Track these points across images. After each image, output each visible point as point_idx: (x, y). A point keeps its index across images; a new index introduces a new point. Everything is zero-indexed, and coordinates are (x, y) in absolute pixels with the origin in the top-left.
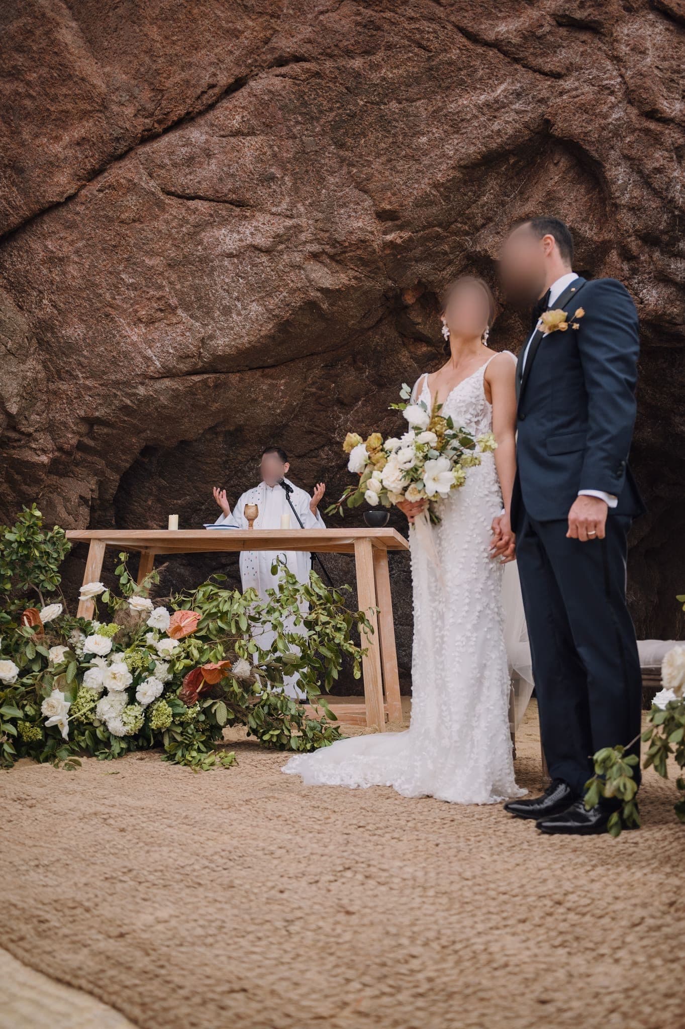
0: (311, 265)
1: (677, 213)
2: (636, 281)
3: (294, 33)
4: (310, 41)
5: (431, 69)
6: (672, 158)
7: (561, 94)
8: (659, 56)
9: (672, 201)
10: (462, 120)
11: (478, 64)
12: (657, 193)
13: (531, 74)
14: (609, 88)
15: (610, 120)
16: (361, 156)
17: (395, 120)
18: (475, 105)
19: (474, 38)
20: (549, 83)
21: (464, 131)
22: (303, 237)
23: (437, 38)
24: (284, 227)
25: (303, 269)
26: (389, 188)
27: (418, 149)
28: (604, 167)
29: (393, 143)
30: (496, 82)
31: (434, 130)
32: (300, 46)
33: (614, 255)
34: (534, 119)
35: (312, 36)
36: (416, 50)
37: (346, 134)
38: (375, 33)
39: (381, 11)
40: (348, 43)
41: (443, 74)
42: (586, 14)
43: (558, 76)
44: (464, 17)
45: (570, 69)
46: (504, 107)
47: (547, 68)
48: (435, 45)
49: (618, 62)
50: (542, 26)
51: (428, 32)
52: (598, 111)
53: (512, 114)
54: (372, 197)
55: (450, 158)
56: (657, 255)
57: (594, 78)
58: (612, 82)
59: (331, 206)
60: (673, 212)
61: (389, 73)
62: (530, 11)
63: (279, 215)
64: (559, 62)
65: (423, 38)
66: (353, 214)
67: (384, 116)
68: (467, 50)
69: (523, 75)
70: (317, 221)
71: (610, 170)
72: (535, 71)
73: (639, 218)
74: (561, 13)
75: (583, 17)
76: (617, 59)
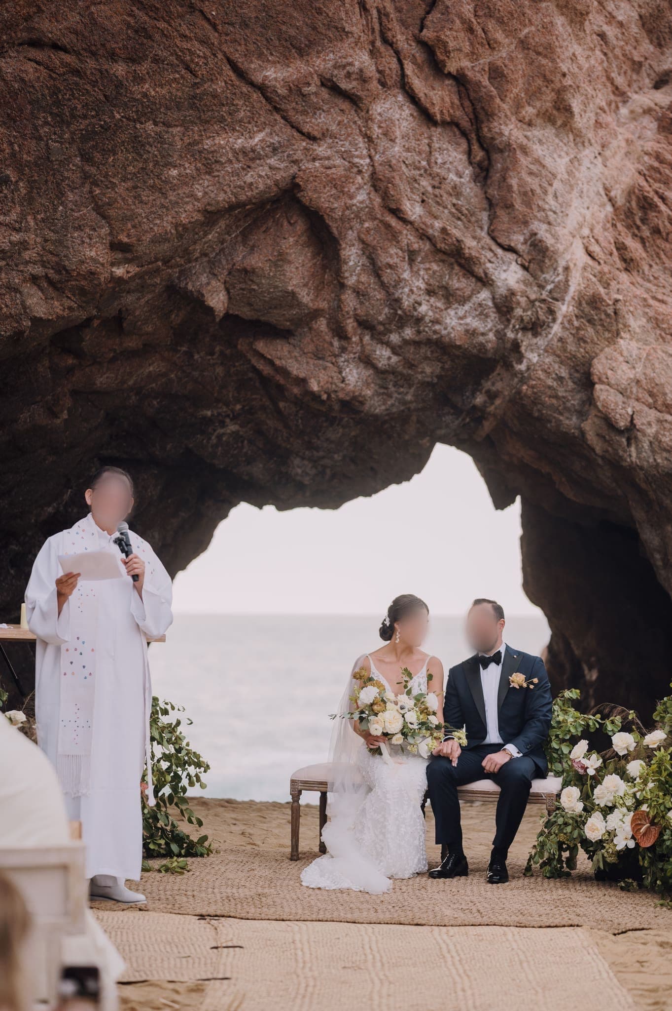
0: (28, 289)
1: (399, 312)
2: (343, 359)
3: (60, 18)
4: (76, 33)
5: (194, 97)
6: (404, 258)
7: (314, 160)
8: (404, 146)
9: (398, 301)
10: (217, 162)
11: (241, 103)
12: (383, 285)
13: (289, 130)
14: (358, 167)
15: (355, 201)
16: (106, 176)
17: (149, 143)
18: (231, 149)
19: (241, 74)
20: (304, 144)
21: (216, 174)
22: (26, 255)
23: (206, 64)
24: (10, 242)
25: (20, 293)
26: (131, 218)
27: (166, 182)
28: (340, 245)
29: (142, 168)
30: (255, 129)
31: (187, 165)
32: (64, 35)
33: (322, 324)
34: (284, 178)
35: (80, 27)
36: (183, 71)
37: (94, 147)
38: (145, 41)
39: (155, 19)
40: (116, 45)
41: (206, 105)
42: (351, 86)
43: (312, 138)
44: (237, 50)
45: (325, 134)
46: (260, 159)
47: (307, 128)
48: (202, 72)
49: (369, 141)
50: (309, 84)
51: (199, 56)
52: (346, 189)
53: (267, 168)
54: (110, 225)
55: (198, 200)
56: (367, 338)
57: (345, 151)
58: (362, 162)
59: (65, 227)
60: (396, 311)
61: (151, 90)
62: (299, 62)
63: (6, 225)
64: (318, 125)
65: (192, 61)
66: (88, 240)
67: (138, 137)
68: (233, 85)
69: (281, 128)
70: (46, 241)
71: (344, 249)
72: (293, 127)
73: (361, 303)
74: (328, 76)
75: (348, 89)
76: (369, 139)
